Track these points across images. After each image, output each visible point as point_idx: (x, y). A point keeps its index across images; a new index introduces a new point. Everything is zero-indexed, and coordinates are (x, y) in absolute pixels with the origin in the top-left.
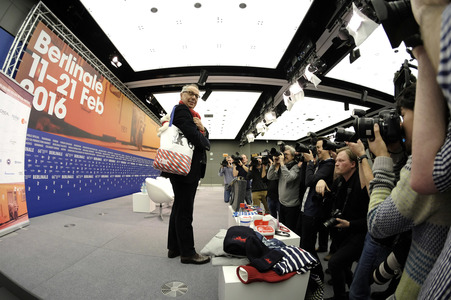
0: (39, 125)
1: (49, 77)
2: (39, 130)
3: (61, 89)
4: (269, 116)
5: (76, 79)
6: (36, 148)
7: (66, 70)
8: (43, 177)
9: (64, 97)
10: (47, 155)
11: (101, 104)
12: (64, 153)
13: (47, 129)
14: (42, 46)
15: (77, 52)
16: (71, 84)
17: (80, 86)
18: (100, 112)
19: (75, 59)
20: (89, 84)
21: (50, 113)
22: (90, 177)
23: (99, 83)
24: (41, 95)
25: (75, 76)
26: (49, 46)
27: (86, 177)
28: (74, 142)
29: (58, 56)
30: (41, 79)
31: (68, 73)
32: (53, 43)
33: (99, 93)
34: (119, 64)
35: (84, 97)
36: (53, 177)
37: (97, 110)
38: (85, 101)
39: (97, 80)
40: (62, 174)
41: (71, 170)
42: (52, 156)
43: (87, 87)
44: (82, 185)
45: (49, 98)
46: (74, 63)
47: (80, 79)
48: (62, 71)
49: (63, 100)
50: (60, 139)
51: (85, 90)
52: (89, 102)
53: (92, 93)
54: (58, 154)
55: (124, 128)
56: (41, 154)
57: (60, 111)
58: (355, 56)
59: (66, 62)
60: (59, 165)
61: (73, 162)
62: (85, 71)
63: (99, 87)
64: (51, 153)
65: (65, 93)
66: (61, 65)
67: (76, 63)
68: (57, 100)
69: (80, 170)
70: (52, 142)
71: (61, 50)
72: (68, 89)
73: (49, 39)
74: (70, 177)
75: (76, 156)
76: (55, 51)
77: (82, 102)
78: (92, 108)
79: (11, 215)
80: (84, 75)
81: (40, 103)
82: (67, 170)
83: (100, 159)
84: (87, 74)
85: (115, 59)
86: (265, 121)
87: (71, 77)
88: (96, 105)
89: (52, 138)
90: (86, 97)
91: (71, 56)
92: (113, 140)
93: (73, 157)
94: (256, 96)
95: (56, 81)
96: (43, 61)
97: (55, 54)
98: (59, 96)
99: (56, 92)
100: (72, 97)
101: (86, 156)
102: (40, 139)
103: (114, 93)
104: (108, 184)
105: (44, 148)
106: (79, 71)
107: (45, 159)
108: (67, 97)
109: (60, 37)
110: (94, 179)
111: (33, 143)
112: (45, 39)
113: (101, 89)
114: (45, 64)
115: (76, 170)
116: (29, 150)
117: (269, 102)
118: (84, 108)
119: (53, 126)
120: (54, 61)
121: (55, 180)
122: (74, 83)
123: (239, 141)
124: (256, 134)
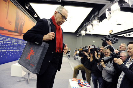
4: (95, 22)
55: (10, 22)
86: (92, 25)
94: (89, 10)
117: (96, 14)
123: (77, 34)
124: (86, 30)
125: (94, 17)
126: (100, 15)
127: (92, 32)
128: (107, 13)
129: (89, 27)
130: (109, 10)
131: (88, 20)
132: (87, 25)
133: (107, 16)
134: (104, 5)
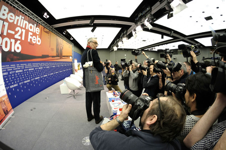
0: (8, 59)
1: (9, 31)
2: (8, 61)
3: (17, 36)
5: (25, 29)
6: (9, 72)
7: (19, 25)
8: (15, 85)
9: (19, 40)
10: (14, 74)
11: (39, 39)
12: (23, 70)
13: (12, 60)
14: (4, 15)
15: (24, 13)
16: (22, 32)
17: (27, 32)
18: (39, 44)
19: (23, 18)
20: (32, 30)
21: (13, 51)
22: (38, 78)
23: (37, 28)
24: (6, 42)
25: (24, 27)
26: (8, 14)
27: (36, 79)
28: (27, 63)
29: (13, 18)
30: (5, 34)
31: (20, 27)
32: (10, 11)
33: (38, 33)
34: (48, 17)
35: (30, 37)
36: (20, 84)
37: (37, 43)
38: (31, 39)
39: (36, 27)
40: (24, 81)
41: (28, 77)
42: (17, 73)
43: (31, 32)
44: (35, 83)
45: (11, 43)
46: (22, 20)
47: (27, 28)
48: (17, 26)
49: (19, 42)
50: (20, 63)
51: (30, 34)
52: (33, 39)
53: (34, 34)
54: (20, 71)
55: (52, 49)
56: (12, 74)
57: (18, 48)
58: (170, 16)
59: (18, 20)
60: (22, 77)
61: (29, 73)
62: (29, 23)
63: (37, 30)
64: (16, 72)
65: (19, 38)
66: (15, 23)
67: (24, 20)
68: (15, 43)
69: (33, 76)
70: (16, 66)
71: (14, 14)
72: (21, 35)
73: (7, 9)
74: (28, 81)
75: (29, 70)
76: (11, 16)
77: (29, 41)
78: (34, 42)
79: (5, 113)
80: (29, 25)
81: (6, 47)
82: (26, 78)
83: (42, 68)
84: (31, 25)
85: (46, 14)
86: (122, 42)
87: (22, 28)
88: (37, 40)
89: (16, 64)
90: (31, 37)
91: (21, 16)
92: (48, 56)
93: (28, 71)
95: (13, 33)
96: (5, 23)
97: (11, 17)
98: (16, 40)
99: (14, 38)
100: (23, 39)
101: (34, 68)
102: (10, 66)
103: (46, 32)
104: (47, 79)
105: (13, 70)
106: (26, 24)
107: (15, 76)
108: (21, 40)
109: (14, 7)
110: (40, 79)
111: (7, 69)
112: (5, 10)
113: (39, 31)
114: (6, 24)
115: (30, 77)
116: (5, 74)
118: (31, 43)
119: (15, 57)
120: (11, 21)
121: (21, 85)
122: (24, 31)
123: (110, 49)
124: (117, 46)
125: (123, 35)
126: (128, 34)
127: (123, 47)
128: (134, 33)
129: (120, 44)
130: (135, 30)
131: (118, 37)
132: (118, 41)
133: (133, 35)
134: (131, 26)
